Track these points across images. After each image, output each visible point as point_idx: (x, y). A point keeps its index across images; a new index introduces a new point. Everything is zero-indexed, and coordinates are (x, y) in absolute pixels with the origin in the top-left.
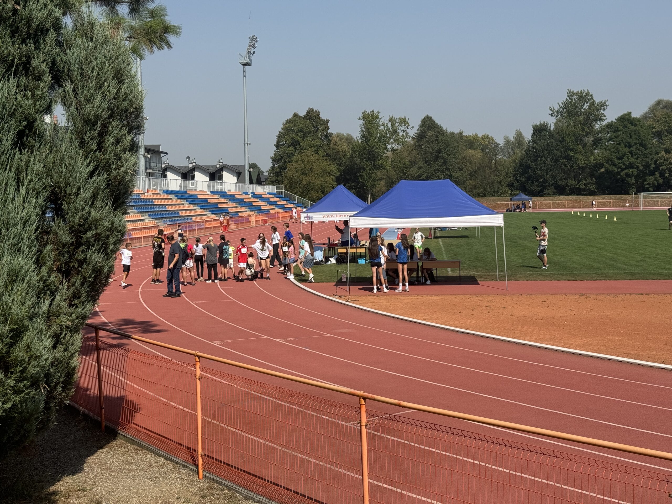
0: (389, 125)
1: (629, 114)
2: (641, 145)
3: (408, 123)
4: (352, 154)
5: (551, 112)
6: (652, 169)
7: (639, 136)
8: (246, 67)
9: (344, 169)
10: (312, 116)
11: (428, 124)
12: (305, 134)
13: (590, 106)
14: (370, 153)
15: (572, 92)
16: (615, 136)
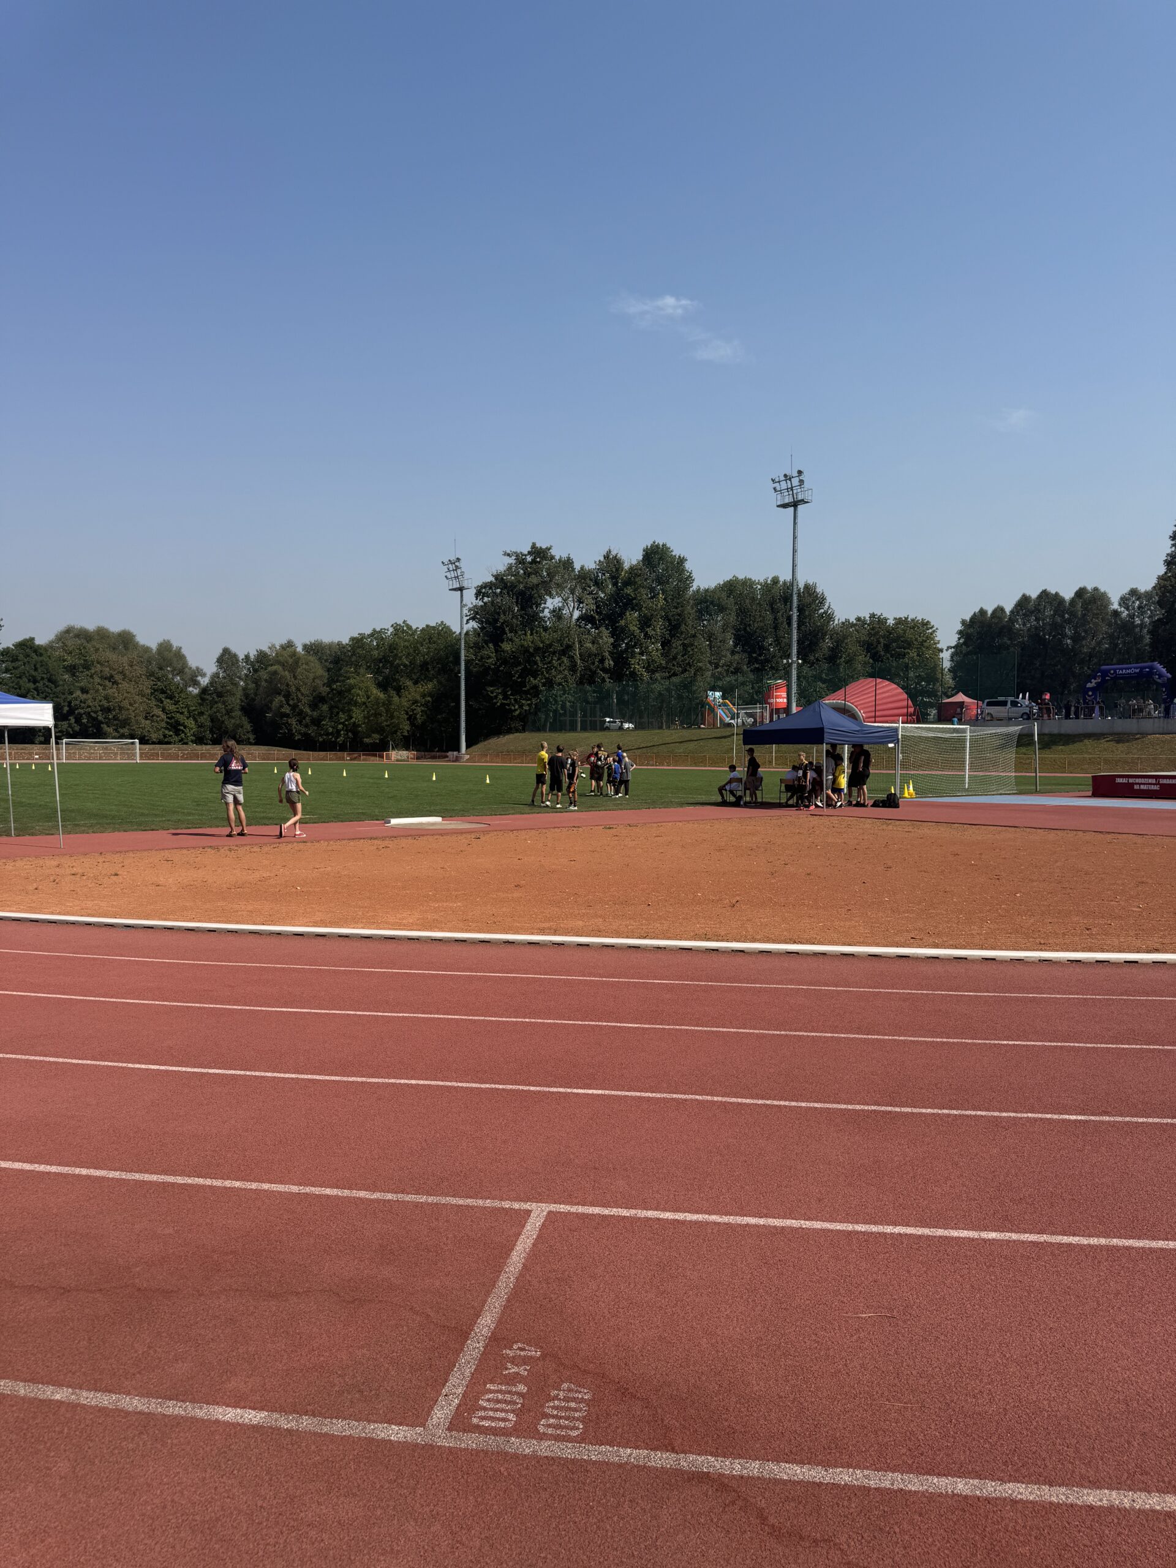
1: (32, 639)
2: (50, 680)
7: (47, 670)
16: (13, 667)
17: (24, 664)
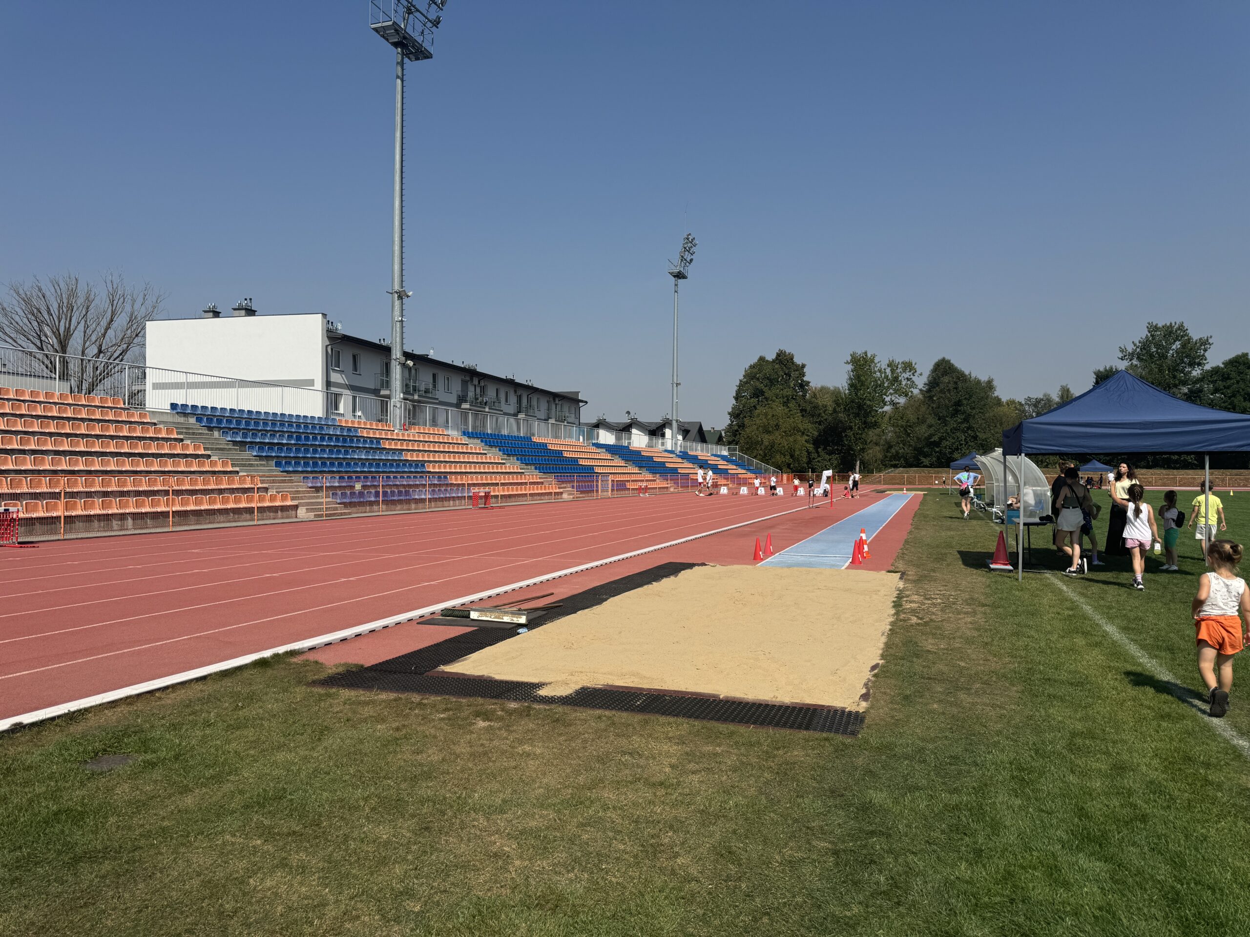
0: (888, 371)
3: (915, 369)
4: (835, 409)
5: (1121, 355)
8: (679, 280)
9: (825, 428)
10: (784, 360)
11: (943, 369)
12: (772, 382)
13: (1184, 346)
14: (860, 407)
15: (1156, 326)
16: (1224, 386)
17: (1238, 382)
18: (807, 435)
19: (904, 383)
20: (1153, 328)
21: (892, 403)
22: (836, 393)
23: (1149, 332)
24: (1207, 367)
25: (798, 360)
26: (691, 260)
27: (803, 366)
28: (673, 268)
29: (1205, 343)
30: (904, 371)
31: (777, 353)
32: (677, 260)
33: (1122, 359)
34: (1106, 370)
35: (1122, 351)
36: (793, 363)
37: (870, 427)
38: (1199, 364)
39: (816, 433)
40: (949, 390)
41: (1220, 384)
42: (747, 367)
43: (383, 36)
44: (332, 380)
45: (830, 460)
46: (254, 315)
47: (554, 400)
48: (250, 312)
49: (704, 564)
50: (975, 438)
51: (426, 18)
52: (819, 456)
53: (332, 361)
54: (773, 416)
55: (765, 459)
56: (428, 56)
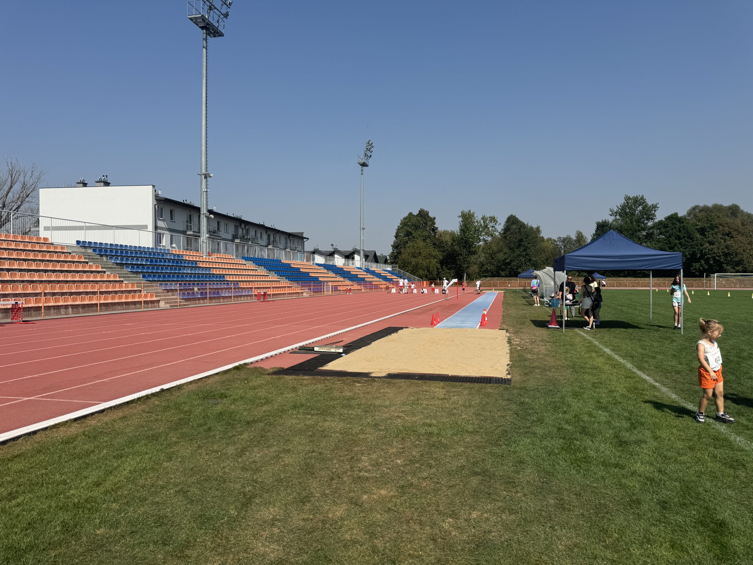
0: (482, 222)
1: (676, 214)
3: (497, 221)
4: (452, 243)
5: (610, 213)
6: (698, 257)
7: (687, 231)
8: (364, 167)
9: (447, 254)
10: (423, 214)
11: (512, 221)
12: (416, 227)
13: (644, 208)
14: (466, 242)
15: (629, 197)
16: (665, 231)
17: (672, 229)
18: (437, 259)
19: (490, 229)
20: (627, 199)
21: (484, 240)
22: (452, 234)
23: (625, 200)
24: (656, 221)
25: (431, 215)
26: (371, 156)
27: (434, 218)
28: (360, 160)
29: (655, 207)
30: (491, 221)
31: (419, 211)
32: (362, 155)
33: (611, 215)
34: (603, 222)
35: (611, 211)
36: (428, 216)
37: (472, 254)
38: (652, 219)
39: (442, 258)
40: (516, 233)
41: (663, 230)
42: (402, 219)
43: (195, 23)
44: (158, 225)
45: (449, 273)
46: (109, 186)
47: (289, 237)
48: (107, 184)
49: (407, 328)
50: (530, 260)
51: (220, 12)
52: (443, 271)
53: (158, 214)
54: (417, 247)
55: (413, 272)
56: (221, 35)
